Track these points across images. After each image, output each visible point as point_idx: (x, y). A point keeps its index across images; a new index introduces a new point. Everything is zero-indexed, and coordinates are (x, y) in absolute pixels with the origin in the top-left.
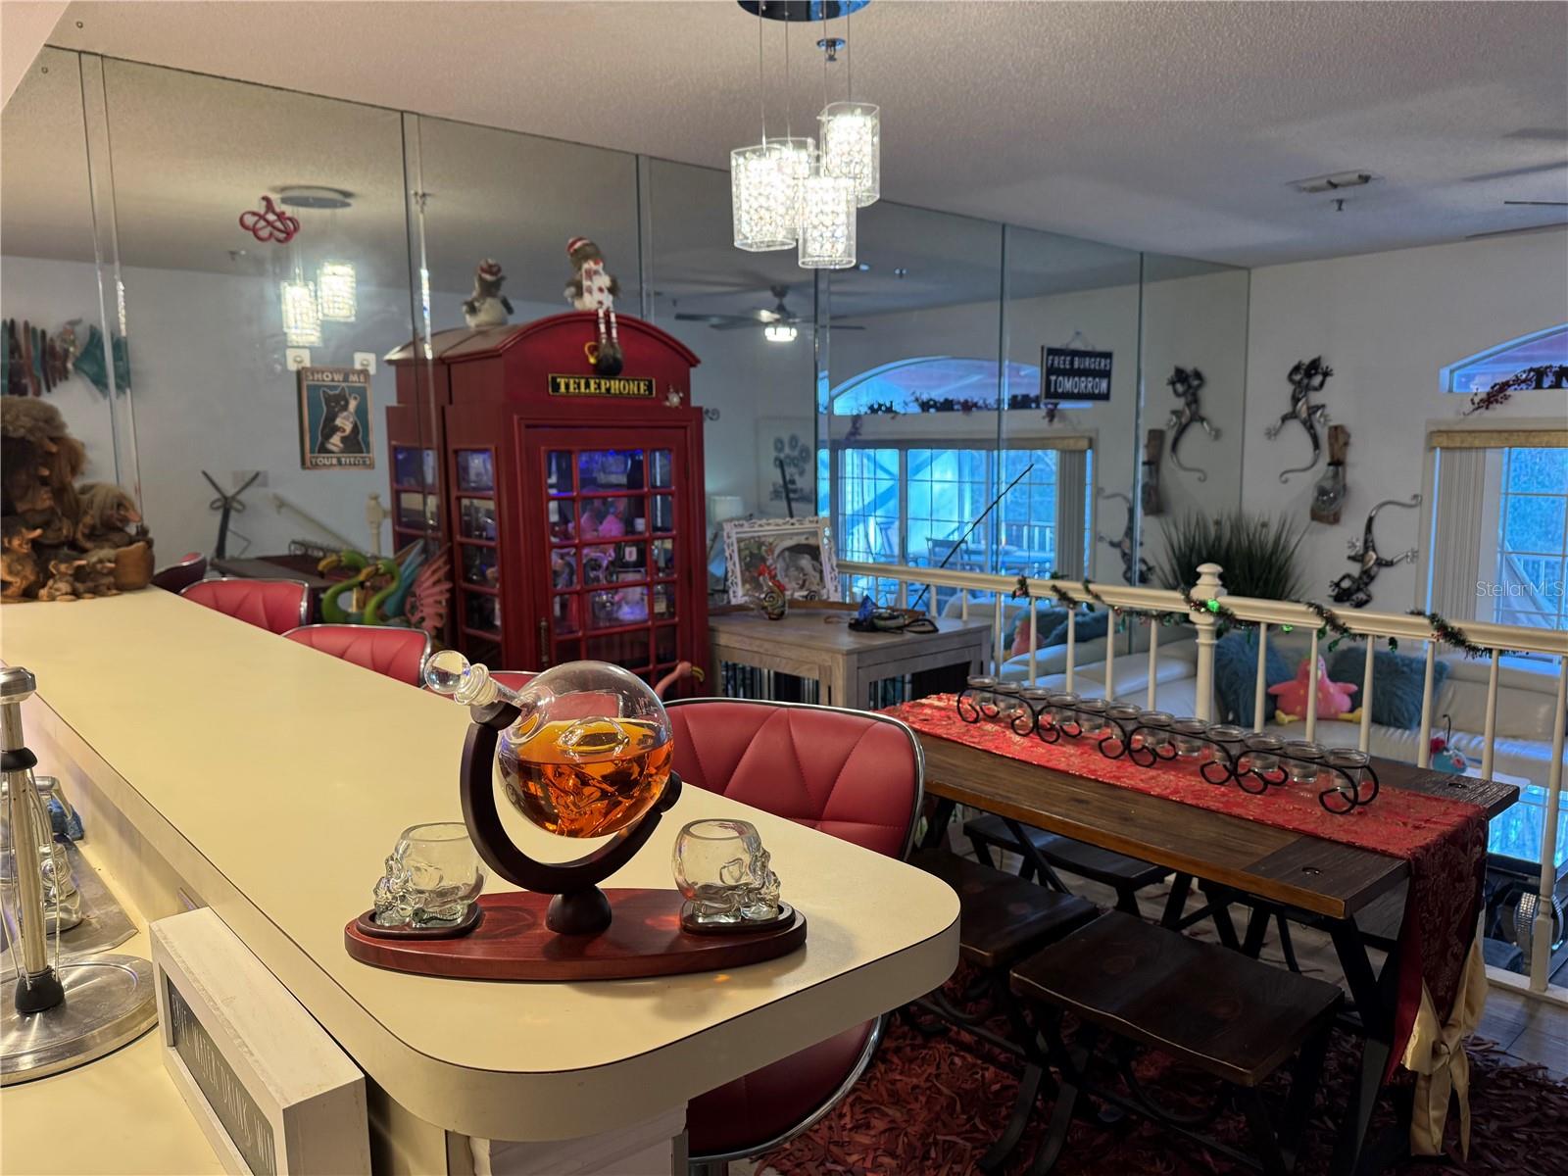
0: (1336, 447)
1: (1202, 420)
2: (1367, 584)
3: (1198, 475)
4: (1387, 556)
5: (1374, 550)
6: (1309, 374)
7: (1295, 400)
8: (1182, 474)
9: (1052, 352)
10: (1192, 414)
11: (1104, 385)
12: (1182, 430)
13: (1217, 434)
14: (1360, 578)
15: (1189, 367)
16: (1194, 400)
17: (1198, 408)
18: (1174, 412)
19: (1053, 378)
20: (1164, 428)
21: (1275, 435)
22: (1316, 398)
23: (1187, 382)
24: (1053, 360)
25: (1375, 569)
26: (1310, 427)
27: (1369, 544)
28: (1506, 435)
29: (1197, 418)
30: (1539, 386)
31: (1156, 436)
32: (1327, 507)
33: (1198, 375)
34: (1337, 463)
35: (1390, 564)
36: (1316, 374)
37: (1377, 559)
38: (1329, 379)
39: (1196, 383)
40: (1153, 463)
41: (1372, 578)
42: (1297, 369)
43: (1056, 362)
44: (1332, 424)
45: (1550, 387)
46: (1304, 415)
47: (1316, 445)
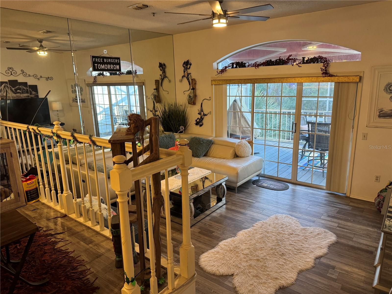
0: (193, 85)
1: (166, 77)
2: (202, 120)
3: (167, 92)
4: (206, 113)
5: (203, 112)
6: (187, 64)
7: (184, 72)
8: (164, 92)
9: (93, 57)
10: (164, 76)
11: (118, 67)
12: (163, 80)
13: (170, 81)
14: (200, 119)
15: (162, 63)
16: (164, 72)
17: (165, 74)
18: (160, 75)
19: (96, 65)
20: (159, 79)
21: (181, 81)
22: (189, 71)
23: (162, 66)
24: (95, 60)
25: (203, 116)
26: (188, 79)
27: (202, 110)
28: (226, 81)
29: (165, 77)
30: (233, 67)
31: (157, 82)
32: (192, 100)
33: (164, 65)
34: (193, 89)
35: (206, 115)
36: (188, 65)
37: (203, 114)
38: (191, 66)
39: (164, 67)
40: (157, 89)
41: (203, 119)
42: (184, 63)
43: (96, 60)
44: (192, 78)
45: (235, 68)
46: (186, 76)
47: (190, 84)
